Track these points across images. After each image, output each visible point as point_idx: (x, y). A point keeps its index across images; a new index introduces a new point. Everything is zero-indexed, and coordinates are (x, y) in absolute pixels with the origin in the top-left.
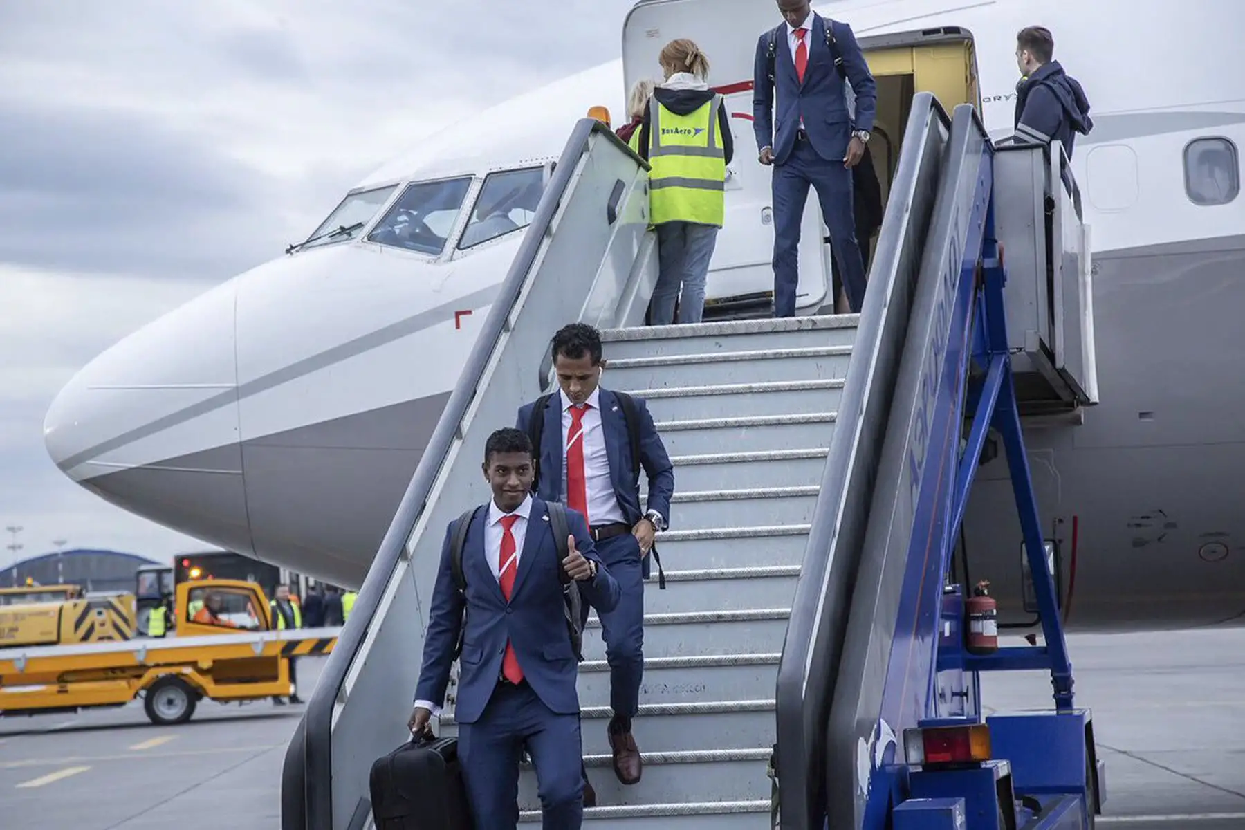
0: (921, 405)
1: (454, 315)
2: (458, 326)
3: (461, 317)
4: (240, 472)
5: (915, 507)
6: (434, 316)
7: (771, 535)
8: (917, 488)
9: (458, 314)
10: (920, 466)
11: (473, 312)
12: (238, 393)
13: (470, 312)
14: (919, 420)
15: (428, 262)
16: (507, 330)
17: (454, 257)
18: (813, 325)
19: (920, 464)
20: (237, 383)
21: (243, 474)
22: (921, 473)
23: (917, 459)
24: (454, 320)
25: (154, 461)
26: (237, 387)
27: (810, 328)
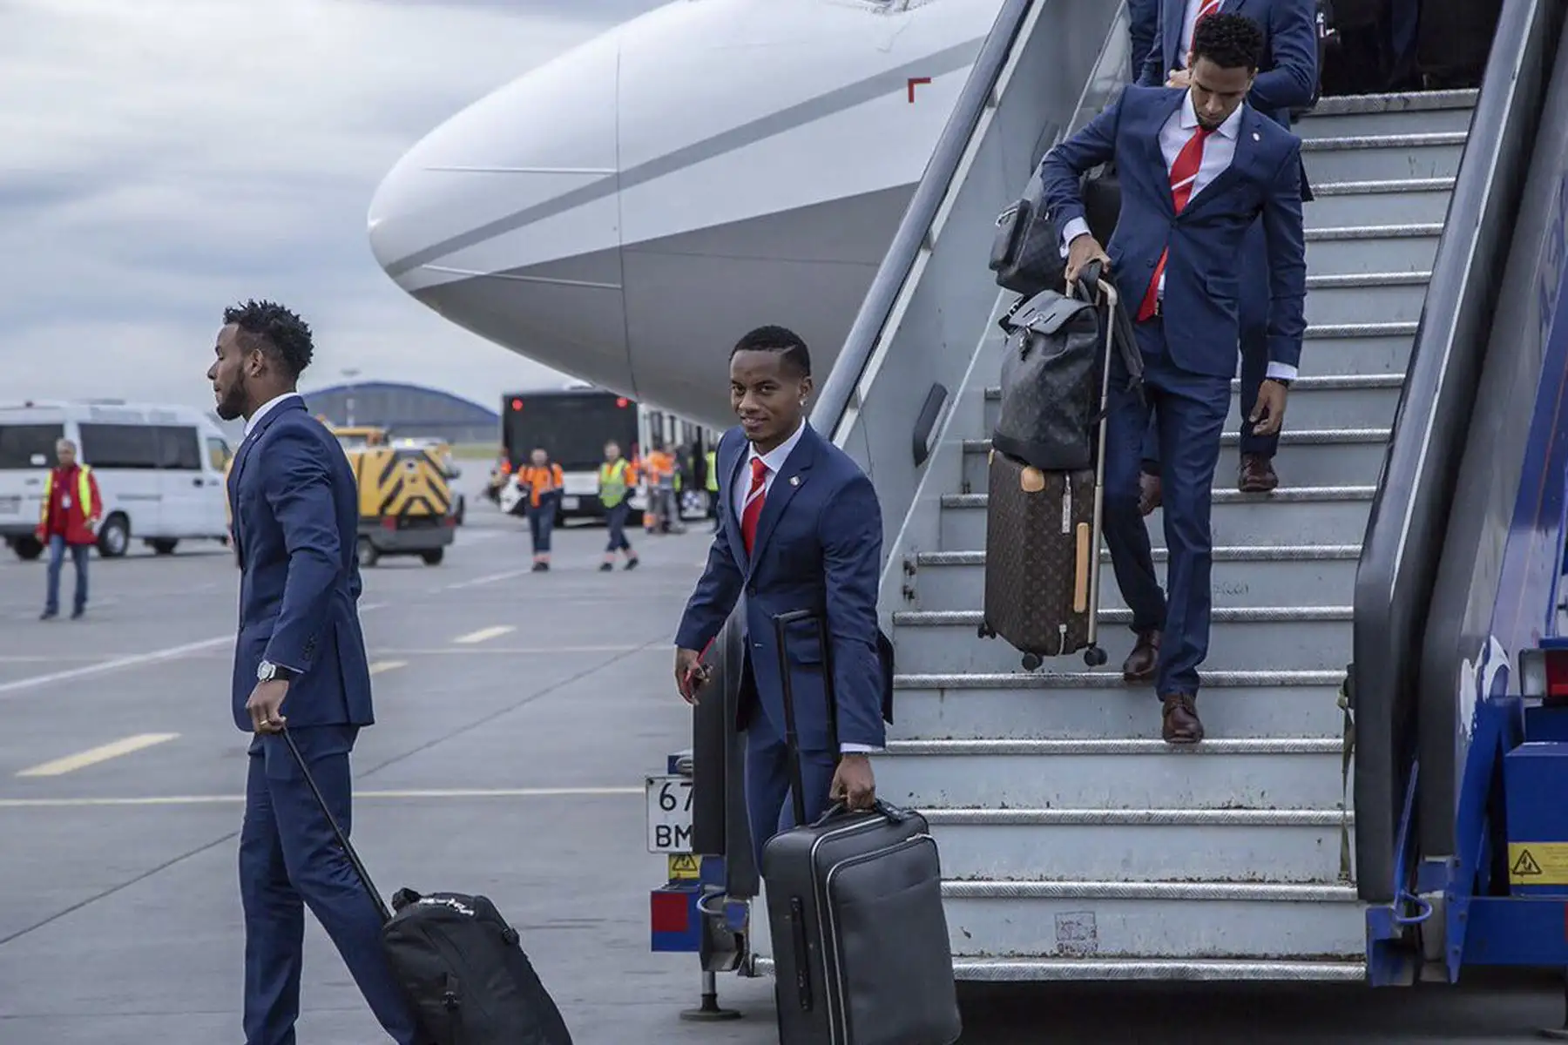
0: (1558, 215)
1: (906, 82)
2: (911, 99)
3: (917, 87)
4: (619, 286)
5: (1545, 352)
6: (879, 85)
7: (1342, 387)
8: (1548, 324)
9: (912, 83)
10: (1553, 299)
11: (932, 80)
12: (618, 182)
13: (927, 80)
14: (1554, 236)
15: (875, 11)
16: (992, 105)
17: (909, 6)
18: (1405, 106)
19: (1553, 294)
20: (618, 167)
21: (622, 289)
22: (1553, 307)
23: (1550, 286)
24: (906, 90)
25: (512, 266)
26: (618, 174)
27: (1401, 108)
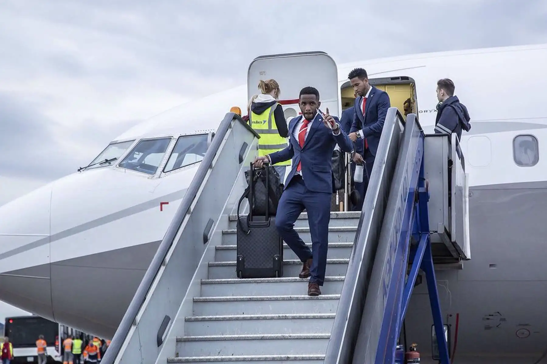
0: (389, 257)
1: (160, 204)
2: (161, 210)
3: (163, 205)
4: (49, 278)
5: (385, 306)
6: (150, 204)
7: (314, 318)
8: (386, 297)
9: (162, 204)
10: (388, 287)
11: (169, 203)
12: (50, 239)
13: (167, 203)
14: (388, 264)
15: (148, 178)
16: (189, 213)
17: (161, 176)
18: (337, 216)
19: (388, 286)
20: (50, 234)
21: (50, 279)
22: (388, 290)
23: (386, 283)
24: (160, 206)
25: (7, 271)
26: (50, 236)
27: (335, 217)
